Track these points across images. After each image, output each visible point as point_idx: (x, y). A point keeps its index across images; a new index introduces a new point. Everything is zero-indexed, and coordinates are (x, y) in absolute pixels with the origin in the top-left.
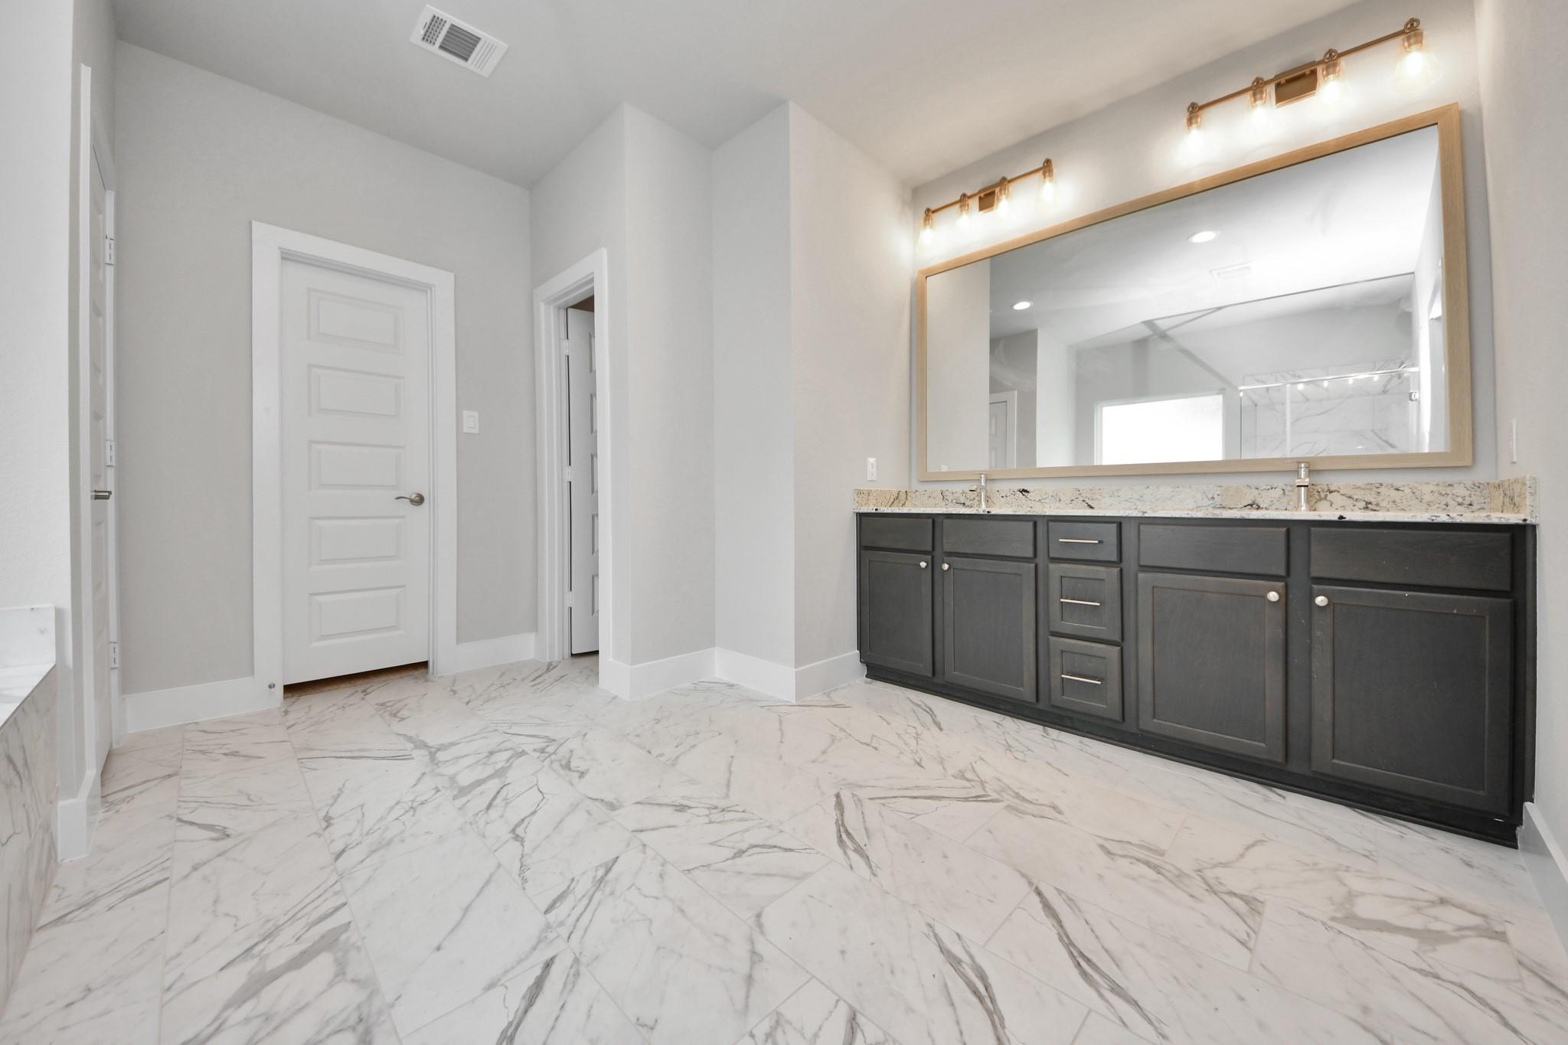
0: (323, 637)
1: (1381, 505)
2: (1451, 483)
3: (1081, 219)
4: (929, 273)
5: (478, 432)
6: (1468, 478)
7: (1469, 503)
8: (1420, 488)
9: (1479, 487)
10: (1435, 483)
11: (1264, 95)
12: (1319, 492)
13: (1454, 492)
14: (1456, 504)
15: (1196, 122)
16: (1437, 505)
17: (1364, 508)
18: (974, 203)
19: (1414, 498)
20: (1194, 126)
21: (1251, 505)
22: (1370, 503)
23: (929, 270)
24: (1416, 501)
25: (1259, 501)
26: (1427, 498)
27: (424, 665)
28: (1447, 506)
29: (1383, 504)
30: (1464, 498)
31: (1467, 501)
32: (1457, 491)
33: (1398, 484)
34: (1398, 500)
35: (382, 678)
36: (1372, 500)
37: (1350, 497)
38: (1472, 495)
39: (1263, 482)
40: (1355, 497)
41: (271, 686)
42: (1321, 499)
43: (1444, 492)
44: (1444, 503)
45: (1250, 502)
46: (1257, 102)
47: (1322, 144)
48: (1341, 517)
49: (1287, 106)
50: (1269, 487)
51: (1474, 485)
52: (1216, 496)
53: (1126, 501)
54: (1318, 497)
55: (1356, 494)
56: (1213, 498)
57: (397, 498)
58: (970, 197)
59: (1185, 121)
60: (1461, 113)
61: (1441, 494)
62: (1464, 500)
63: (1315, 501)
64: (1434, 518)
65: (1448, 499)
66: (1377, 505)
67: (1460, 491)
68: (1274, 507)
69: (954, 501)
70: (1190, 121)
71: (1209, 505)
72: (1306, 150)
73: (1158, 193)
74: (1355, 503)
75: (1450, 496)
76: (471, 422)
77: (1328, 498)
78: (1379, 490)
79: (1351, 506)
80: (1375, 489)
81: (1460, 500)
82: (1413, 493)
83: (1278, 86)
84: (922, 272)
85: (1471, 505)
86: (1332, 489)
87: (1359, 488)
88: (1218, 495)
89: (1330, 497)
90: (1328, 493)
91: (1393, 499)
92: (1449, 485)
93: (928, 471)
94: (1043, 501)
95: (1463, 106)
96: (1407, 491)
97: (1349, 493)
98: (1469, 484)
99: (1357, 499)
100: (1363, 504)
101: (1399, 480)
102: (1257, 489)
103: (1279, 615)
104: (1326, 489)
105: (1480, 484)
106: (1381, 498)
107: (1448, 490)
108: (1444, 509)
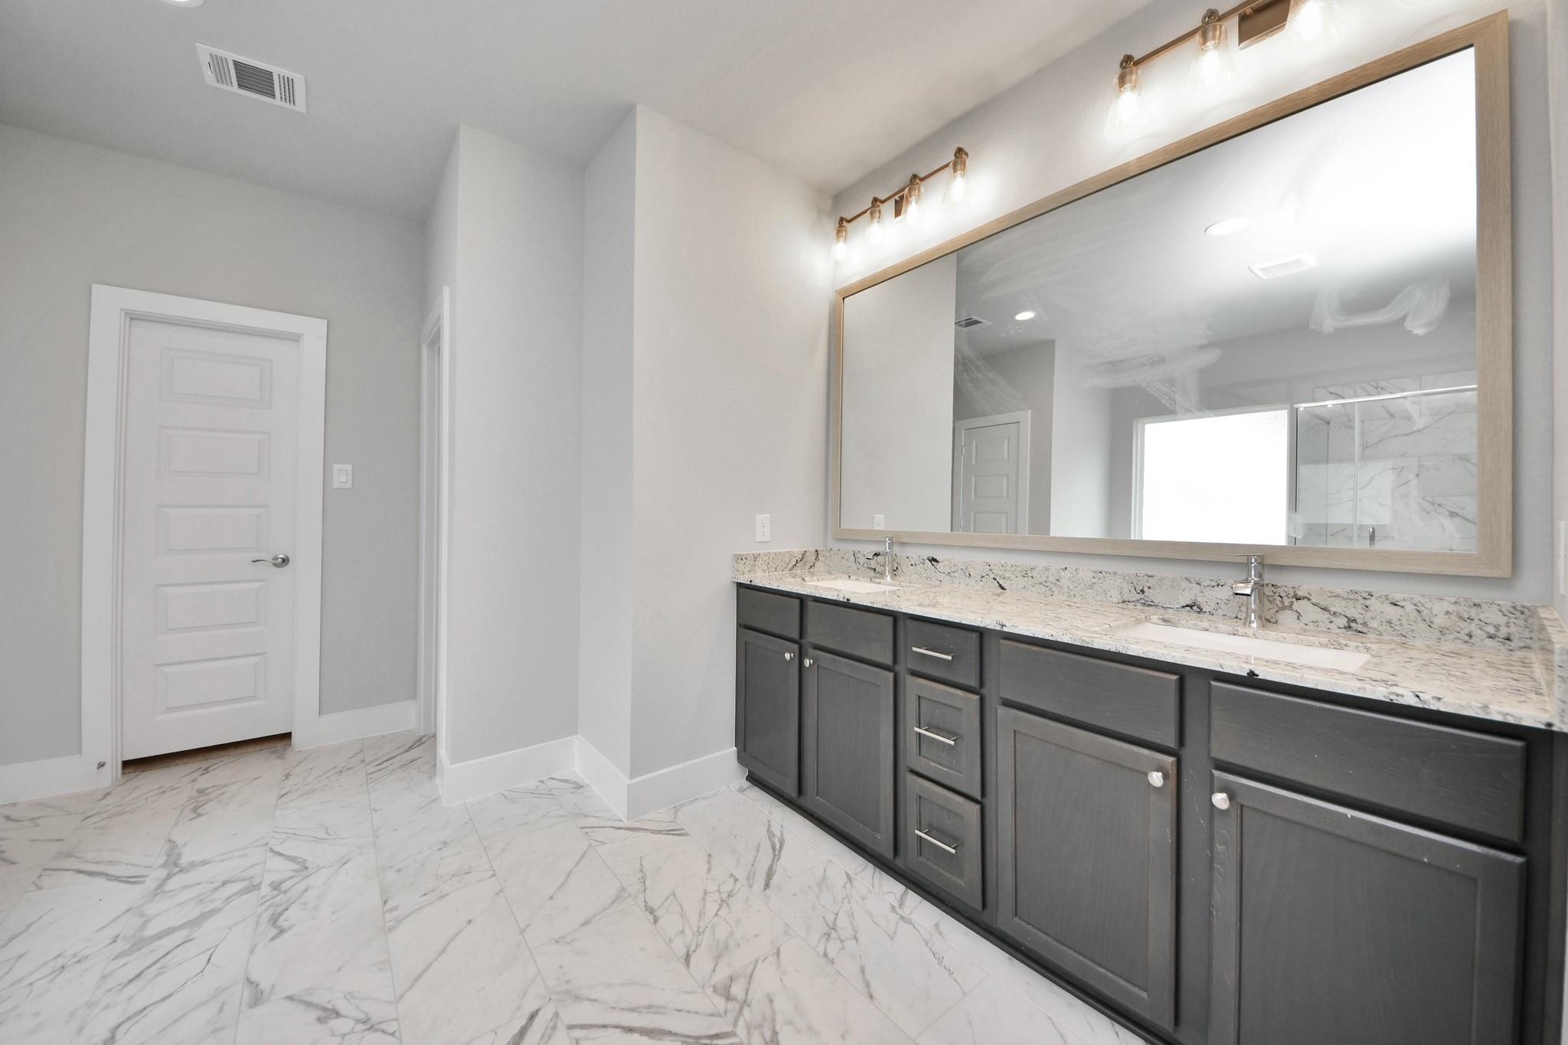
0: (169, 710)
1: (1369, 625)
2: (1477, 601)
3: (999, 221)
4: (846, 294)
5: (350, 487)
6: (1504, 598)
7: (1506, 635)
8: (1429, 605)
9: (1522, 613)
10: (1453, 600)
11: (1218, 33)
12: (1281, 597)
13: (1483, 616)
14: (1485, 635)
15: (1131, 81)
16: (1457, 635)
17: (1345, 628)
18: (889, 208)
19: (1419, 620)
20: (1128, 86)
21: (1191, 607)
22: (1355, 621)
23: (846, 289)
24: (1422, 625)
25: (1201, 600)
26: (1440, 621)
27: (286, 737)
28: (1471, 637)
29: (1374, 624)
30: (1497, 627)
31: (1504, 632)
32: (1486, 615)
33: (1397, 596)
34: (1395, 620)
35: (240, 751)
36: (1357, 616)
37: (1325, 609)
38: (1512, 625)
39: (1208, 575)
40: (1333, 609)
41: (101, 765)
42: (1284, 608)
43: (1466, 615)
44: (1467, 632)
45: (1189, 602)
46: (1208, 44)
47: (1300, 92)
48: (1252, 674)
49: (1256, 45)
50: (1214, 583)
51: (1514, 608)
52: (1146, 589)
53: (1041, 584)
54: (1280, 605)
55: (1334, 606)
56: (1143, 591)
57: (254, 562)
58: (883, 202)
59: (1116, 80)
60: (1512, 27)
61: (1461, 618)
62: (1498, 630)
63: (1276, 609)
64: (1393, 697)
65: (1473, 627)
66: (1365, 624)
67: (1493, 616)
68: (1220, 612)
69: (866, 565)
70: (1122, 80)
71: (1138, 601)
72: (1275, 105)
73: (1087, 180)
74: (1333, 619)
75: (1477, 621)
76: (342, 476)
77: (1294, 607)
78: (1368, 603)
79: (1327, 622)
80: (1362, 601)
81: (1491, 630)
82: (1419, 612)
83: (1243, 19)
84: (839, 292)
85: (1508, 639)
86: (1300, 594)
87: (1338, 596)
88: (1149, 588)
89: (1297, 605)
90: (1294, 599)
91: (1388, 619)
92: (1475, 605)
93: (842, 527)
94: (952, 574)
95: (1513, 15)
96: (1409, 607)
97: (1324, 603)
98: (1506, 605)
99: (1335, 613)
100: (1343, 622)
101: (1398, 590)
102: (1199, 584)
103: (1167, 806)
104: (1292, 594)
105: (1524, 607)
106: (1370, 614)
107: (1473, 613)
108: (1466, 642)
